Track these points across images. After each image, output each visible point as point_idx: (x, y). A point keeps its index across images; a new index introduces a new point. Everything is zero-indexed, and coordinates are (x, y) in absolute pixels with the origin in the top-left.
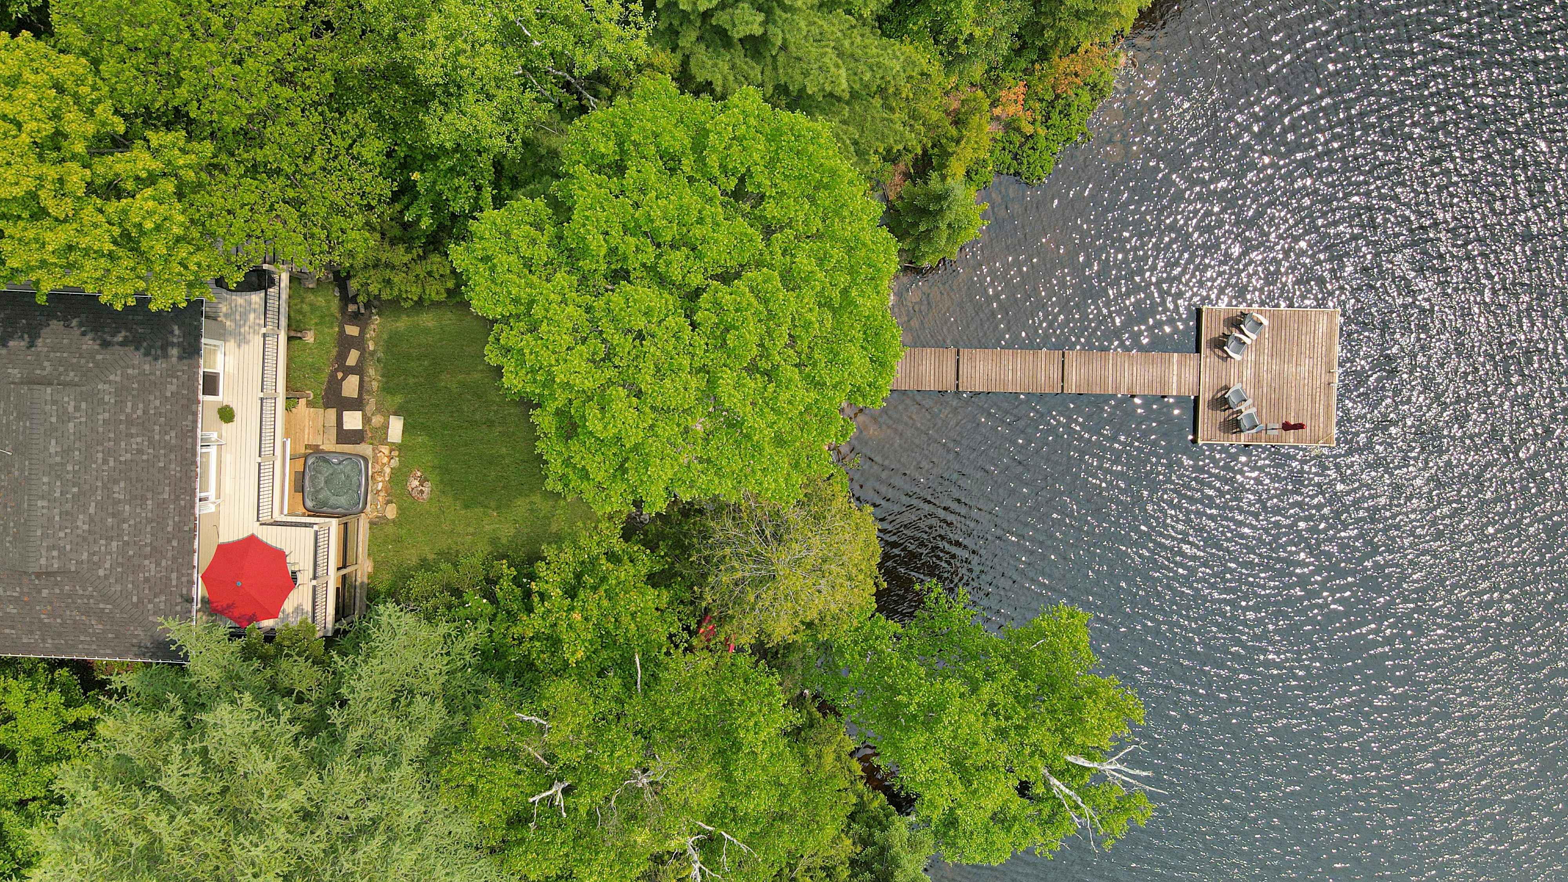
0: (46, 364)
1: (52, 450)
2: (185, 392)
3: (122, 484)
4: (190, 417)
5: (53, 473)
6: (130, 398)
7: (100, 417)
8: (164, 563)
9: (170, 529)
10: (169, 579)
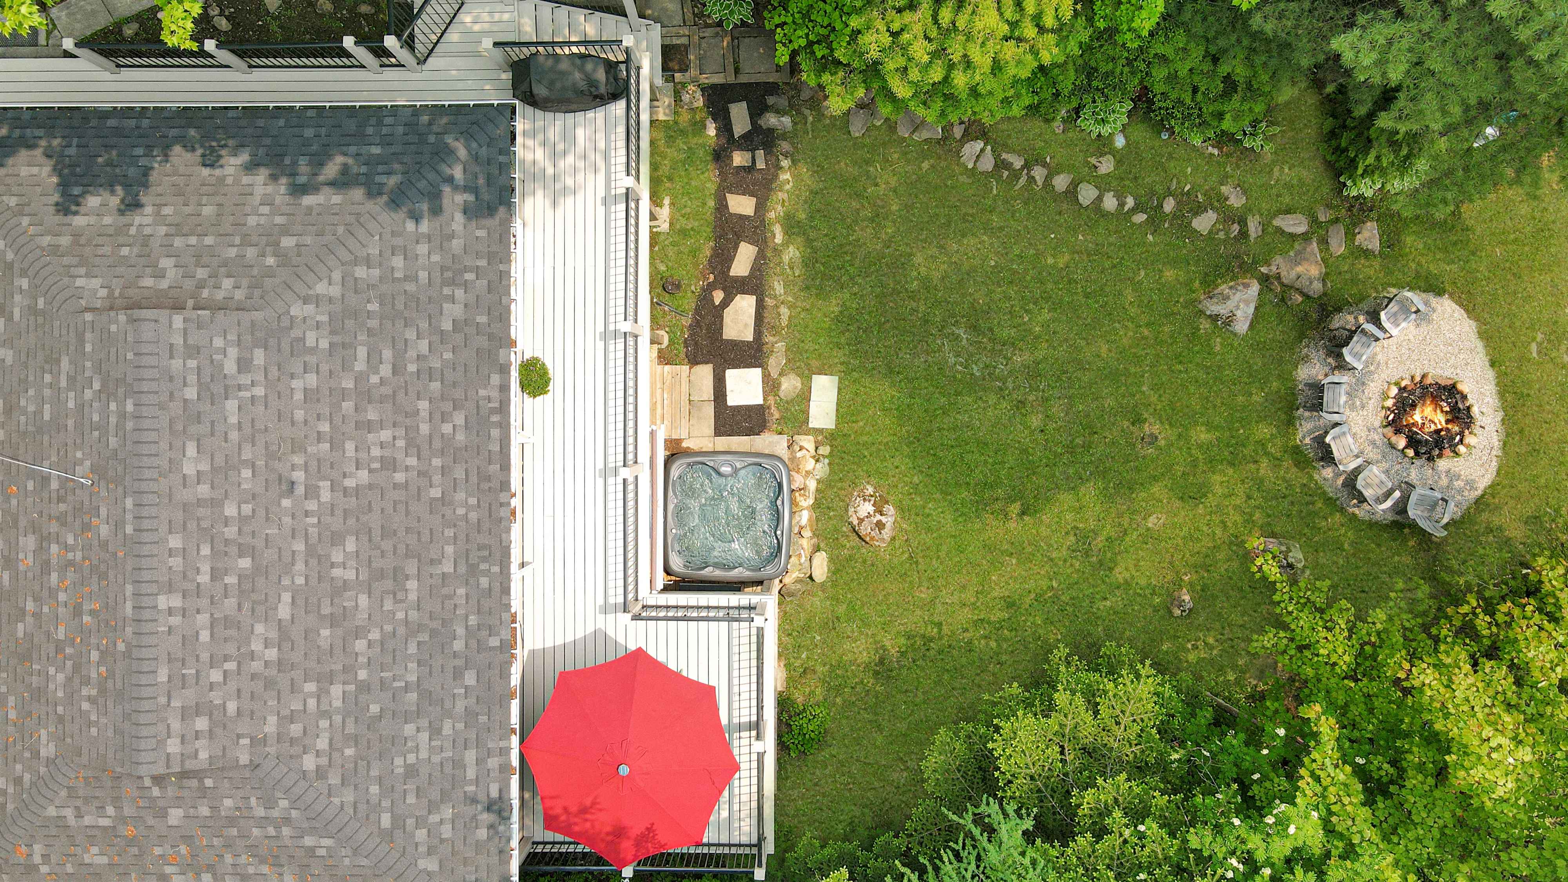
0: (166, 263)
1: (189, 469)
2: (482, 319)
3: (351, 545)
4: (495, 379)
5: (192, 525)
6: (362, 337)
7: (297, 384)
8: (447, 728)
9: (458, 645)
10: (459, 764)
